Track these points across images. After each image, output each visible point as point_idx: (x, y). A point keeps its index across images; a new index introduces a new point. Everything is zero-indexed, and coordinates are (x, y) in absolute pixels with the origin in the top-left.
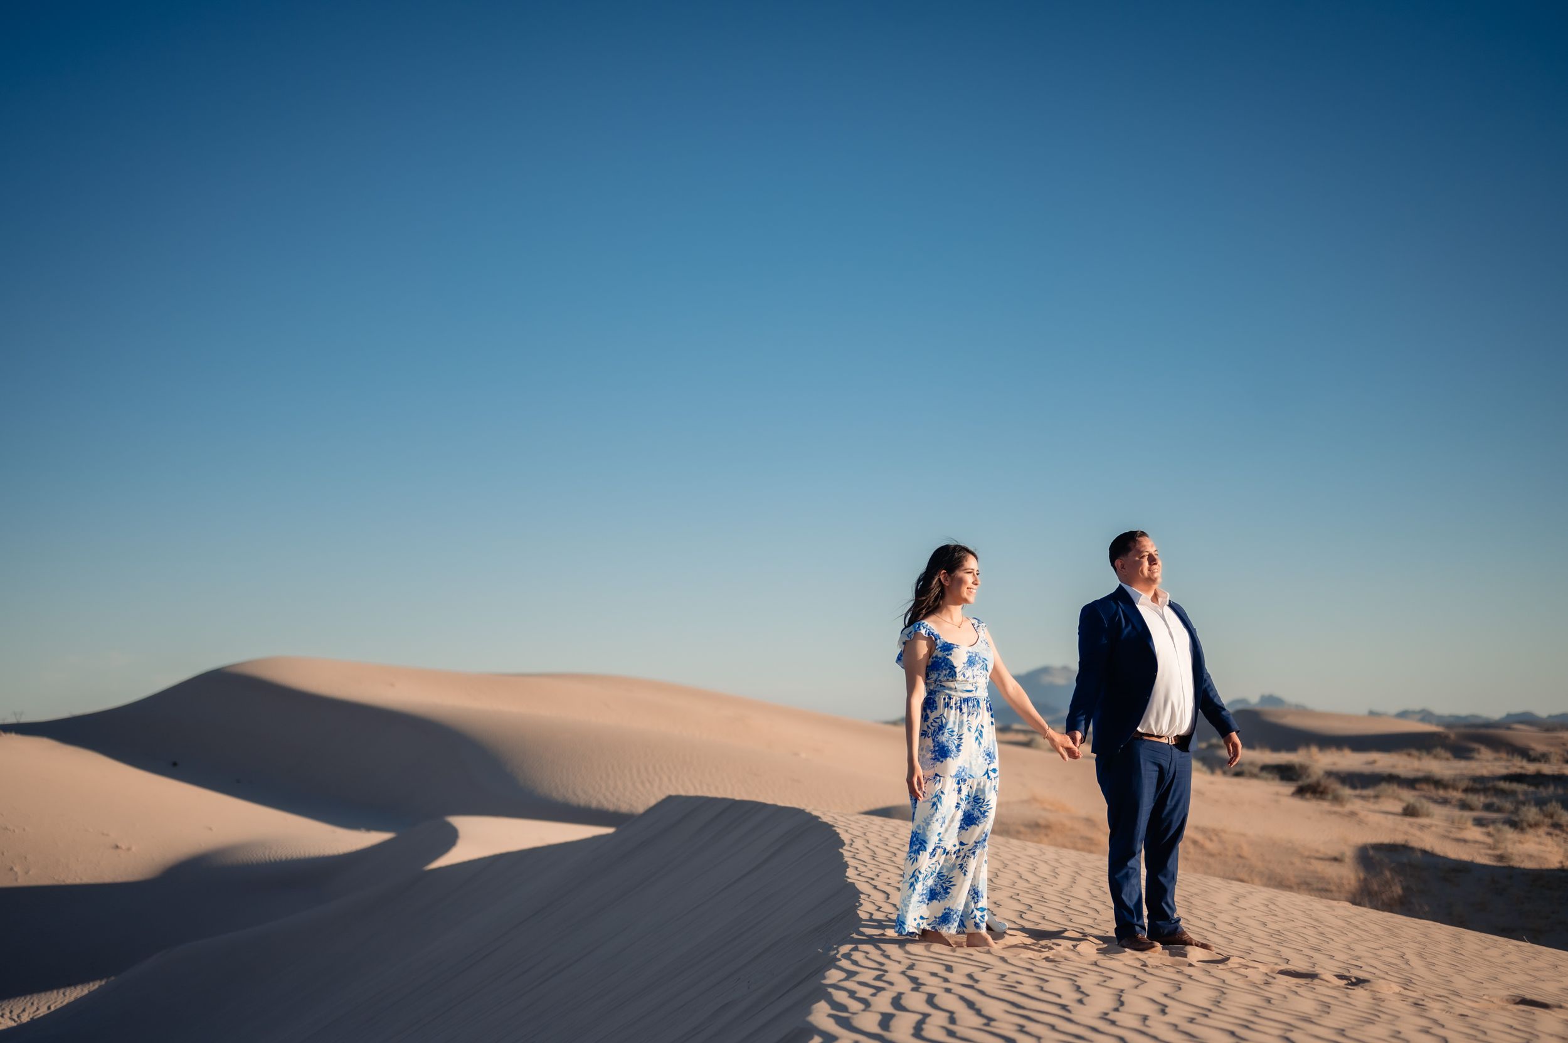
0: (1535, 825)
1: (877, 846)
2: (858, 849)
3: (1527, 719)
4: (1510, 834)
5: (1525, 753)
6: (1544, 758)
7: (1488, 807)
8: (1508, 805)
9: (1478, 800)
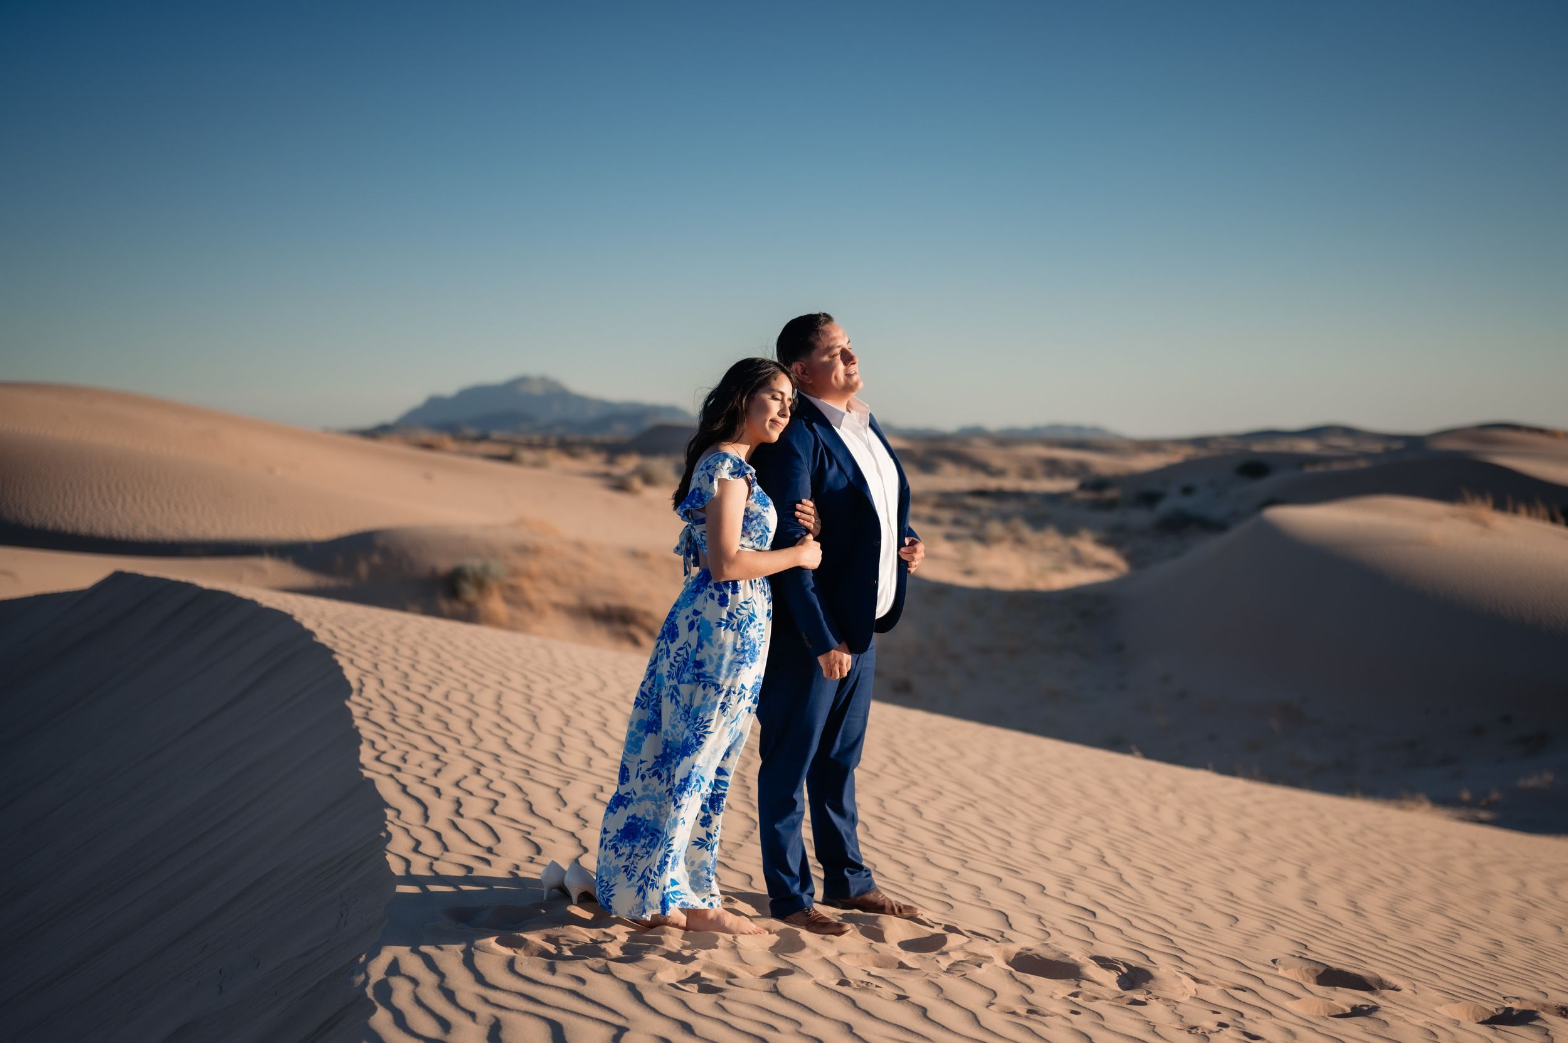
0: (999, 540)
1: (395, 693)
2: (370, 701)
3: (977, 432)
4: (977, 550)
5: (983, 467)
6: (1000, 473)
7: (957, 522)
8: (973, 520)
9: (946, 515)
